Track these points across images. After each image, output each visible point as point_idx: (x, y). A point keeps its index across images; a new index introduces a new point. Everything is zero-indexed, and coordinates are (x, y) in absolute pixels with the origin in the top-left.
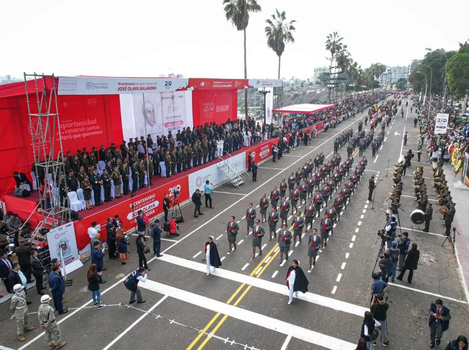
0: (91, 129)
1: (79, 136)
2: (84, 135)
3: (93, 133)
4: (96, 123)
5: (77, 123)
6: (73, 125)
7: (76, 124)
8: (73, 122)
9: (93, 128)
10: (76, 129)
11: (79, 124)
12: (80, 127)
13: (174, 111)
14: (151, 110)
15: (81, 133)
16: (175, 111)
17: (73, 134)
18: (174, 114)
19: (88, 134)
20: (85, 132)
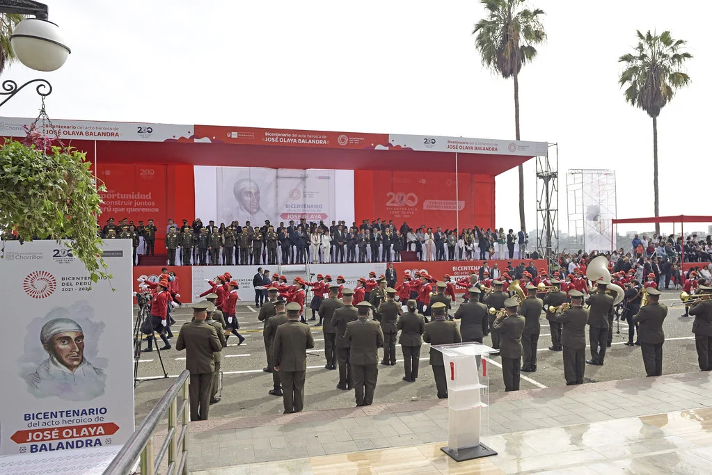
0: (140, 204)
1: (122, 210)
2: (129, 210)
3: (143, 210)
4: (150, 198)
5: (122, 195)
6: (116, 197)
7: (120, 196)
8: (116, 193)
9: (145, 203)
10: (119, 202)
11: (124, 196)
12: (126, 200)
13: (305, 196)
14: (253, 191)
15: (126, 207)
16: (307, 198)
17: (112, 206)
18: (304, 201)
19: (135, 210)
20: (132, 206)
